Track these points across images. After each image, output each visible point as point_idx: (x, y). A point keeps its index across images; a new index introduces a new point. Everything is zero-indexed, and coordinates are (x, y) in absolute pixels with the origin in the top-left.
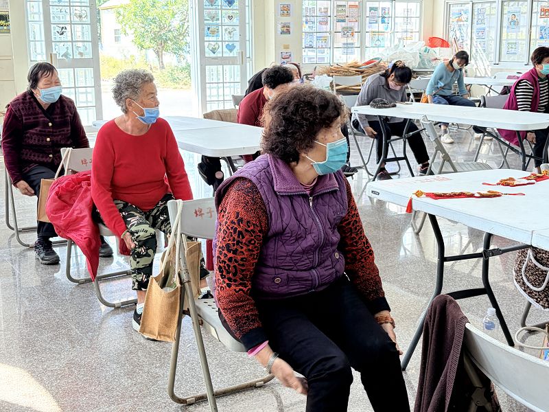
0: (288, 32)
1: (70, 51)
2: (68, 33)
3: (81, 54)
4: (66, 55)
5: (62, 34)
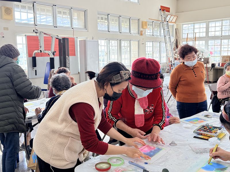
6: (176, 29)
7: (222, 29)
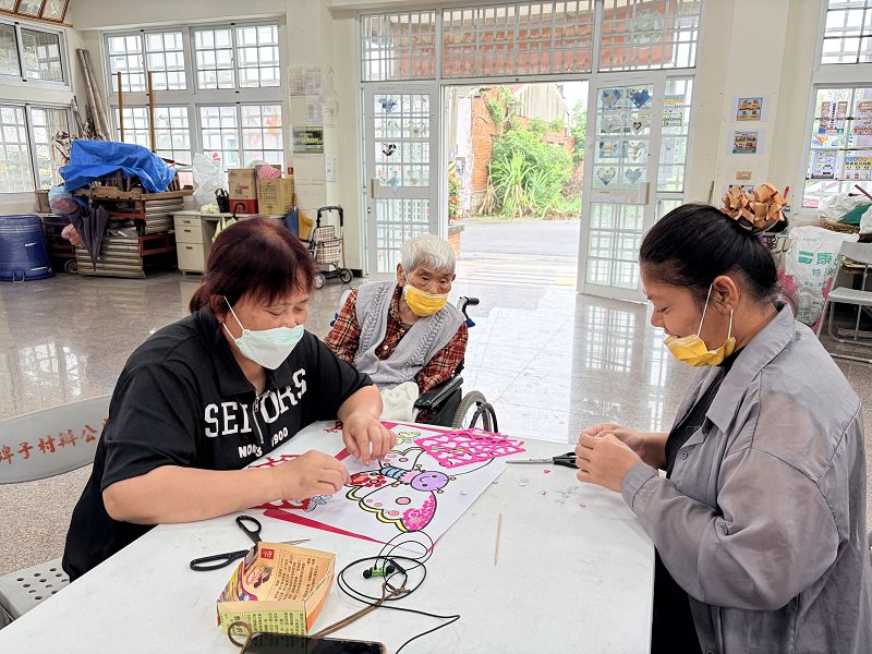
0: (752, 148)
1: (399, 176)
2: (397, 152)
3: (414, 181)
4: (393, 181)
5: (390, 154)
6: (78, 51)
7: (235, 59)
